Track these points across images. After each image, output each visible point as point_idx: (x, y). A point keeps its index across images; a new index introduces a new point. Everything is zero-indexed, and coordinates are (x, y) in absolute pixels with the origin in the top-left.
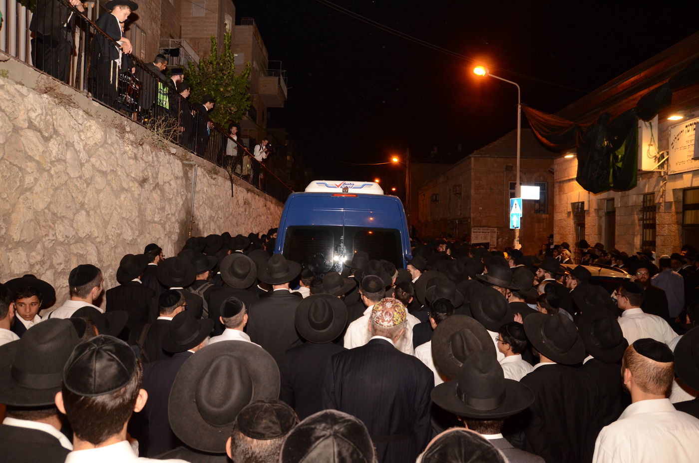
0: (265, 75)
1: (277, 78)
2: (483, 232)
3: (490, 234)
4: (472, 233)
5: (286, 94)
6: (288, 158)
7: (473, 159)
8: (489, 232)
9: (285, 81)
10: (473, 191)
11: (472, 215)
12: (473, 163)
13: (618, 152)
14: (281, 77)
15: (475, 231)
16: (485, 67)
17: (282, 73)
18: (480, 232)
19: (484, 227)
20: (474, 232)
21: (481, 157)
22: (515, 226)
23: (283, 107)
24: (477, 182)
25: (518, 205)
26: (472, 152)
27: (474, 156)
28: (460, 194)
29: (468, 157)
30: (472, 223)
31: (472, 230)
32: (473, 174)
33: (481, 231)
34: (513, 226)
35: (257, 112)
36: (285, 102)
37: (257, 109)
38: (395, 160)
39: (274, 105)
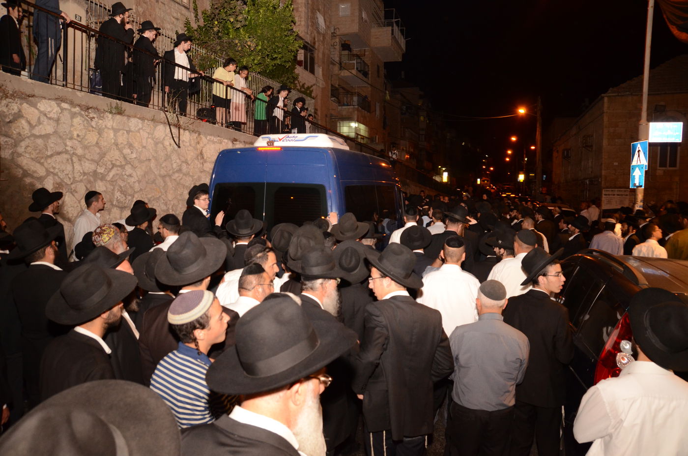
0: (379, 26)
1: (390, 28)
2: (618, 195)
3: (628, 197)
4: (603, 196)
5: (403, 46)
6: (422, 118)
7: (606, 99)
8: (627, 195)
9: (402, 31)
10: (605, 142)
11: (603, 172)
12: (606, 105)
14: (395, 28)
15: (607, 193)
17: (397, 23)
18: (614, 195)
19: (620, 188)
20: (605, 195)
21: (618, 95)
22: (637, 185)
23: (400, 60)
24: (612, 130)
27: (608, 95)
28: (591, 146)
29: (600, 97)
30: (603, 182)
31: (604, 193)
32: (606, 119)
33: (616, 193)
34: (635, 185)
35: (370, 67)
36: (403, 55)
37: (369, 64)
38: (522, 111)
39: (391, 59)
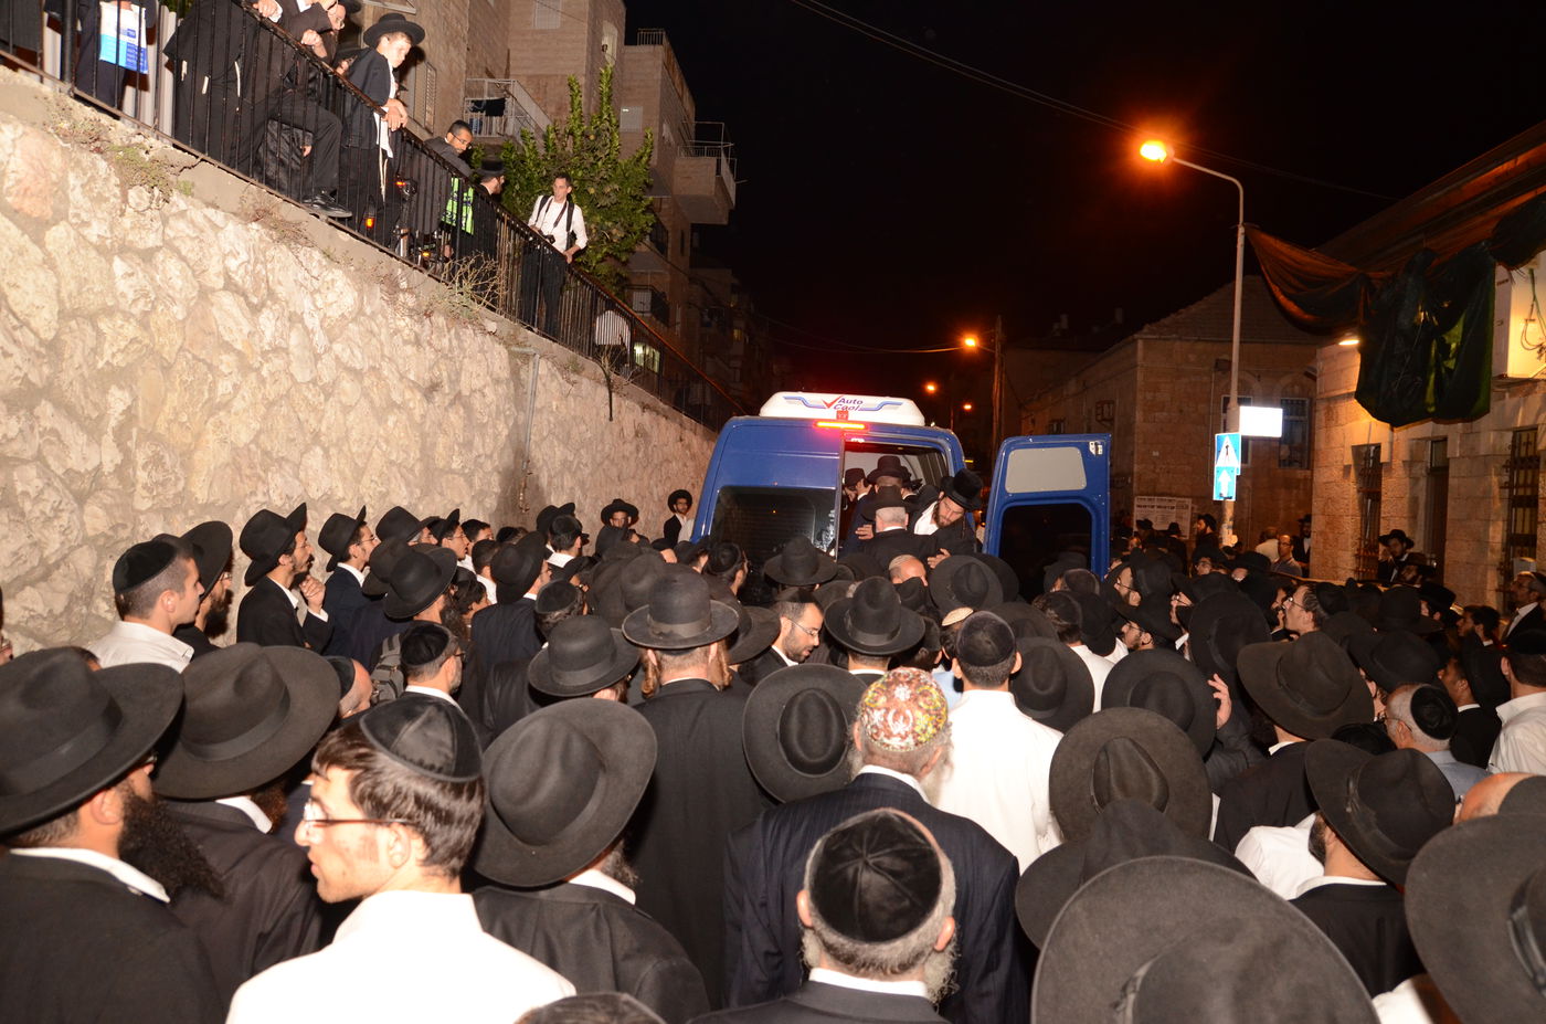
0: (688, 154)
1: (714, 160)
2: (1159, 507)
3: (1175, 510)
4: (1136, 508)
5: (732, 194)
6: (736, 333)
7: (1140, 344)
8: (1173, 508)
9: (731, 165)
10: (1139, 416)
11: (1136, 468)
12: (1140, 354)
13: (1449, 336)
14: (723, 157)
15: (1143, 503)
16: (1165, 142)
17: (726, 150)
18: (1153, 507)
19: (1162, 494)
20: (1139, 506)
21: (1160, 339)
22: (1225, 495)
23: (725, 222)
24: (1149, 396)
25: (1231, 449)
26: (1139, 328)
27: (1145, 337)
28: (1111, 420)
29: (1130, 338)
30: (1135, 485)
31: (1136, 503)
32: (1140, 377)
33: (1156, 504)
34: (1221, 495)
35: (670, 234)
36: (731, 213)
37: (669, 229)
38: (970, 342)
39: (707, 220)
